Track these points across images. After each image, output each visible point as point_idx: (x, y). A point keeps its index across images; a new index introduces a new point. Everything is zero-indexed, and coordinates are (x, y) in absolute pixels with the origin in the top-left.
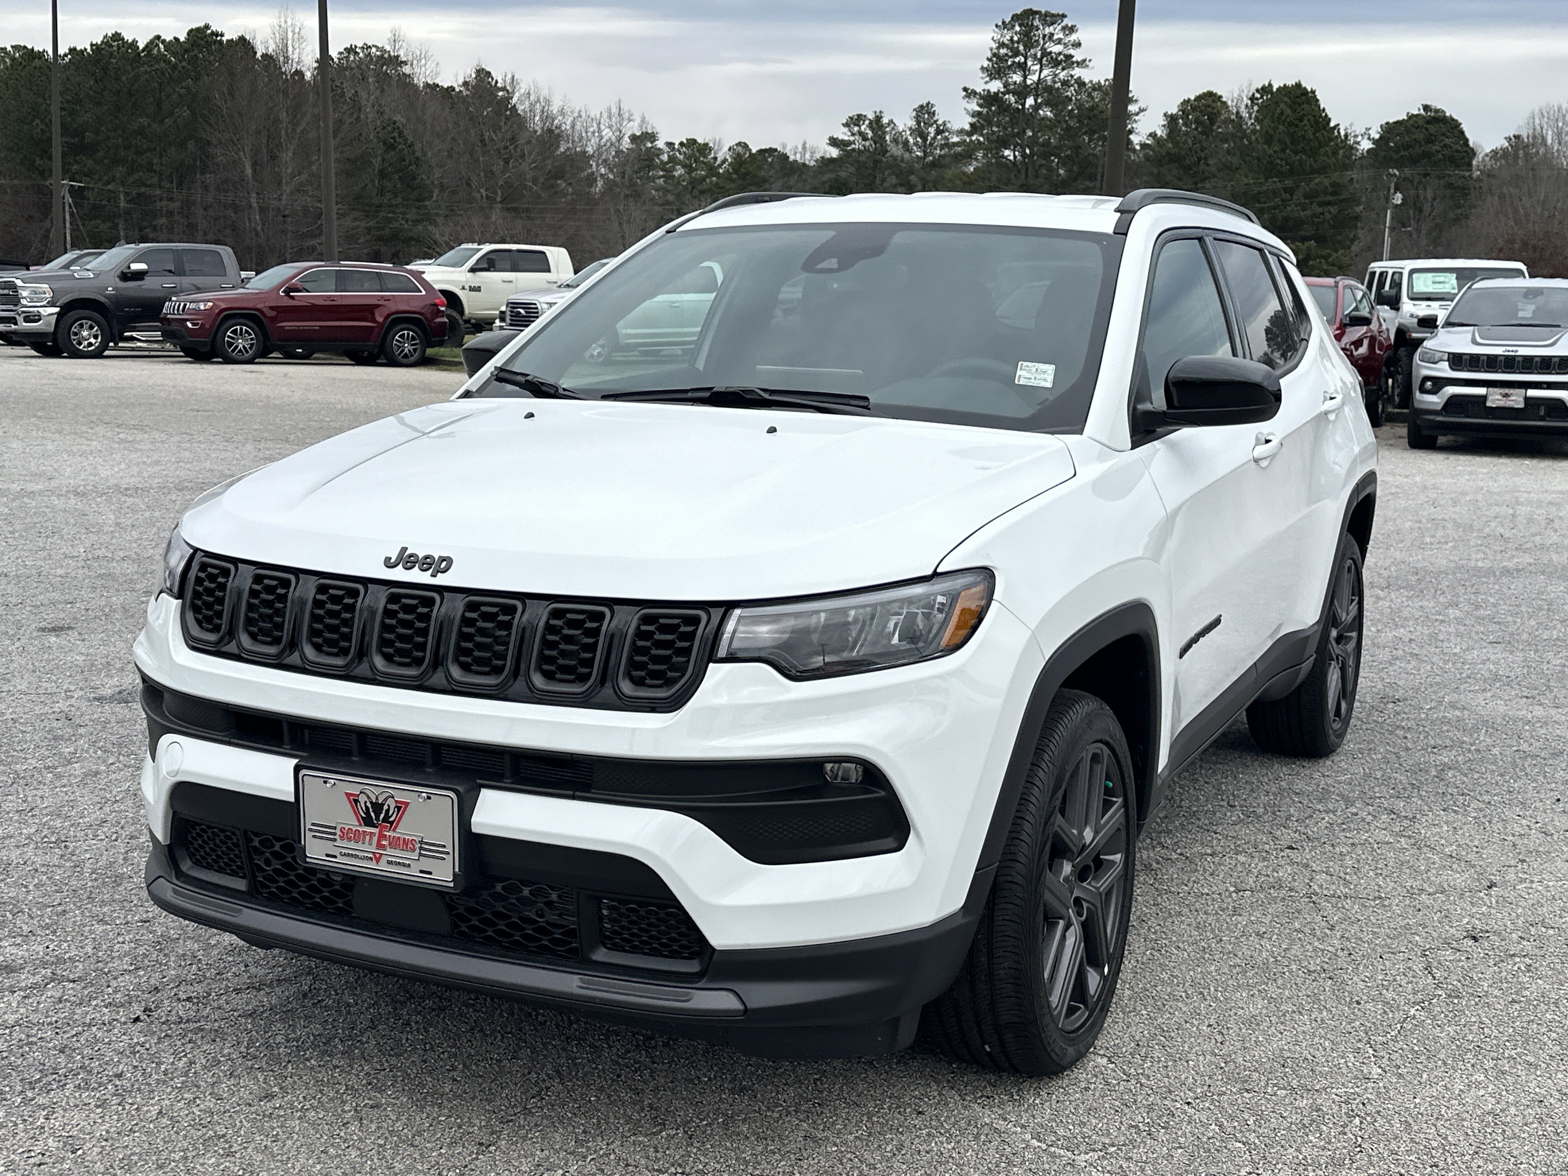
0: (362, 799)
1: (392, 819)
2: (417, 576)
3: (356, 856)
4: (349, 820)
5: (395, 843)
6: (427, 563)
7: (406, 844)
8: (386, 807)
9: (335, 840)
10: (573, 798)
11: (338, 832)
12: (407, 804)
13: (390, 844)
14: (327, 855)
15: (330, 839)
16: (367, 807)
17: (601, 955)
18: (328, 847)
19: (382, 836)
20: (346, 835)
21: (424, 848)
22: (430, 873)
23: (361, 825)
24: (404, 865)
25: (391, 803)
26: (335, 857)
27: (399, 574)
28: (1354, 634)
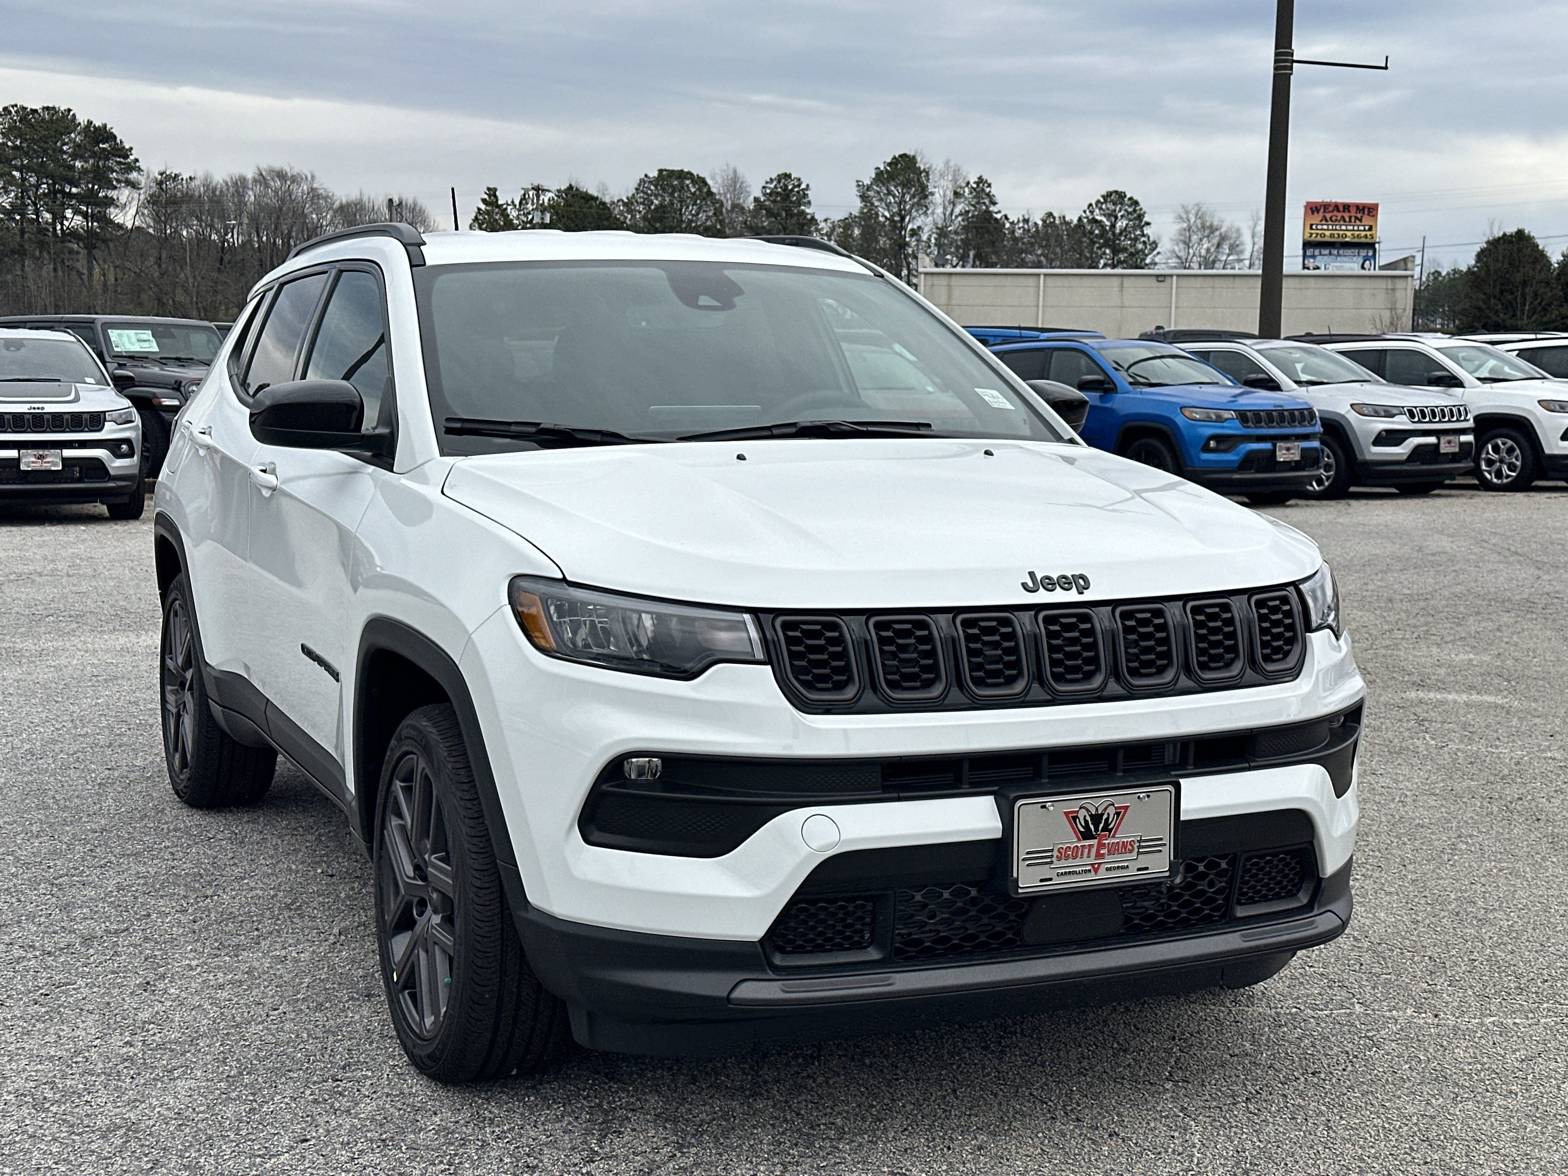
0: (1082, 814)
1: (1111, 827)
3: (1075, 873)
4: (1071, 840)
5: (1114, 849)
6: (1065, 583)
7: (1125, 848)
8: (1105, 817)
9: (1052, 862)
11: (1055, 853)
12: (1126, 808)
13: (1109, 851)
14: (1042, 881)
15: (1047, 863)
16: (1086, 822)
17: (1242, 911)
18: (1043, 872)
19: (1101, 846)
20: (1064, 854)
21: (1143, 846)
22: (1147, 869)
23: (1079, 840)
24: (1123, 868)
25: (1111, 811)
26: (1051, 879)
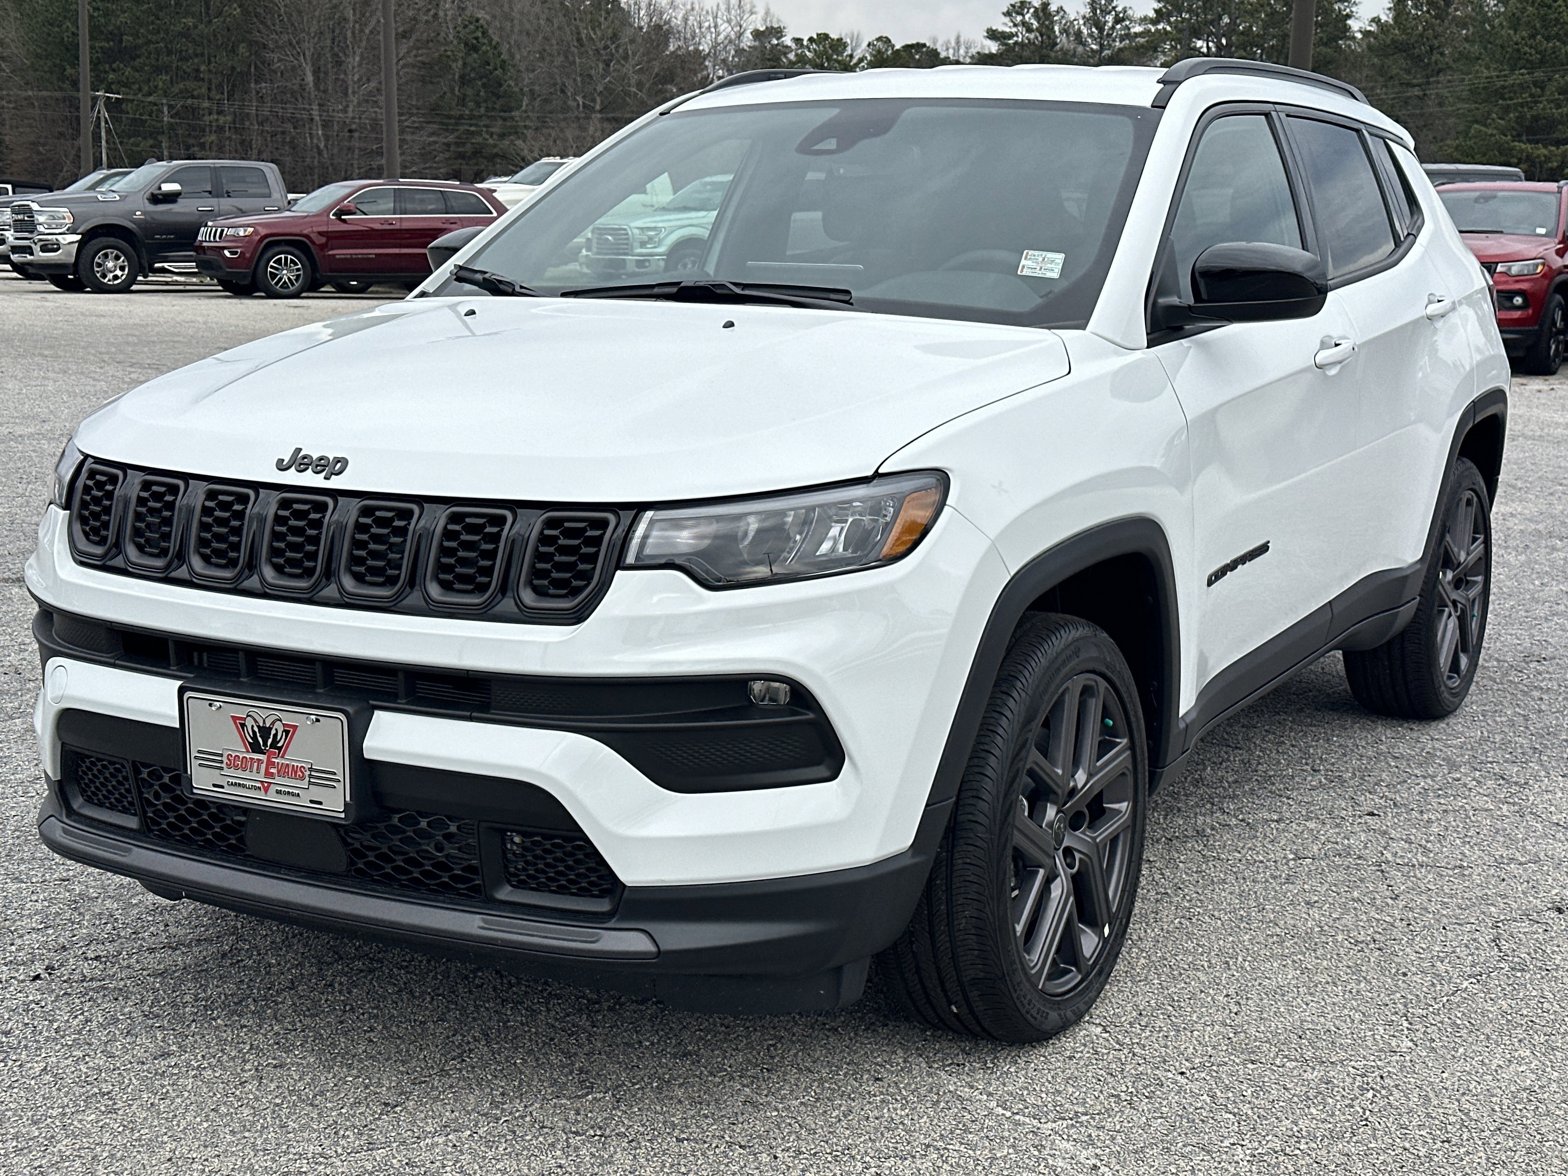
0: (249, 722)
1: (280, 745)
2: (310, 479)
3: (244, 786)
4: (237, 747)
5: (284, 771)
6: (322, 465)
7: (295, 772)
8: (273, 732)
9: (221, 769)
10: (471, 719)
11: (225, 760)
12: (295, 727)
13: (279, 772)
14: (214, 785)
15: (217, 768)
16: (254, 732)
17: (505, 893)
18: (215, 776)
19: (270, 764)
20: (234, 763)
21: (314, 776)
22: (320, 803)
23: (248, 752)
24: (293, 794)
25: (279, 726)
26: (222, 787)
27: (291, 478)
28: (1479, 578)
